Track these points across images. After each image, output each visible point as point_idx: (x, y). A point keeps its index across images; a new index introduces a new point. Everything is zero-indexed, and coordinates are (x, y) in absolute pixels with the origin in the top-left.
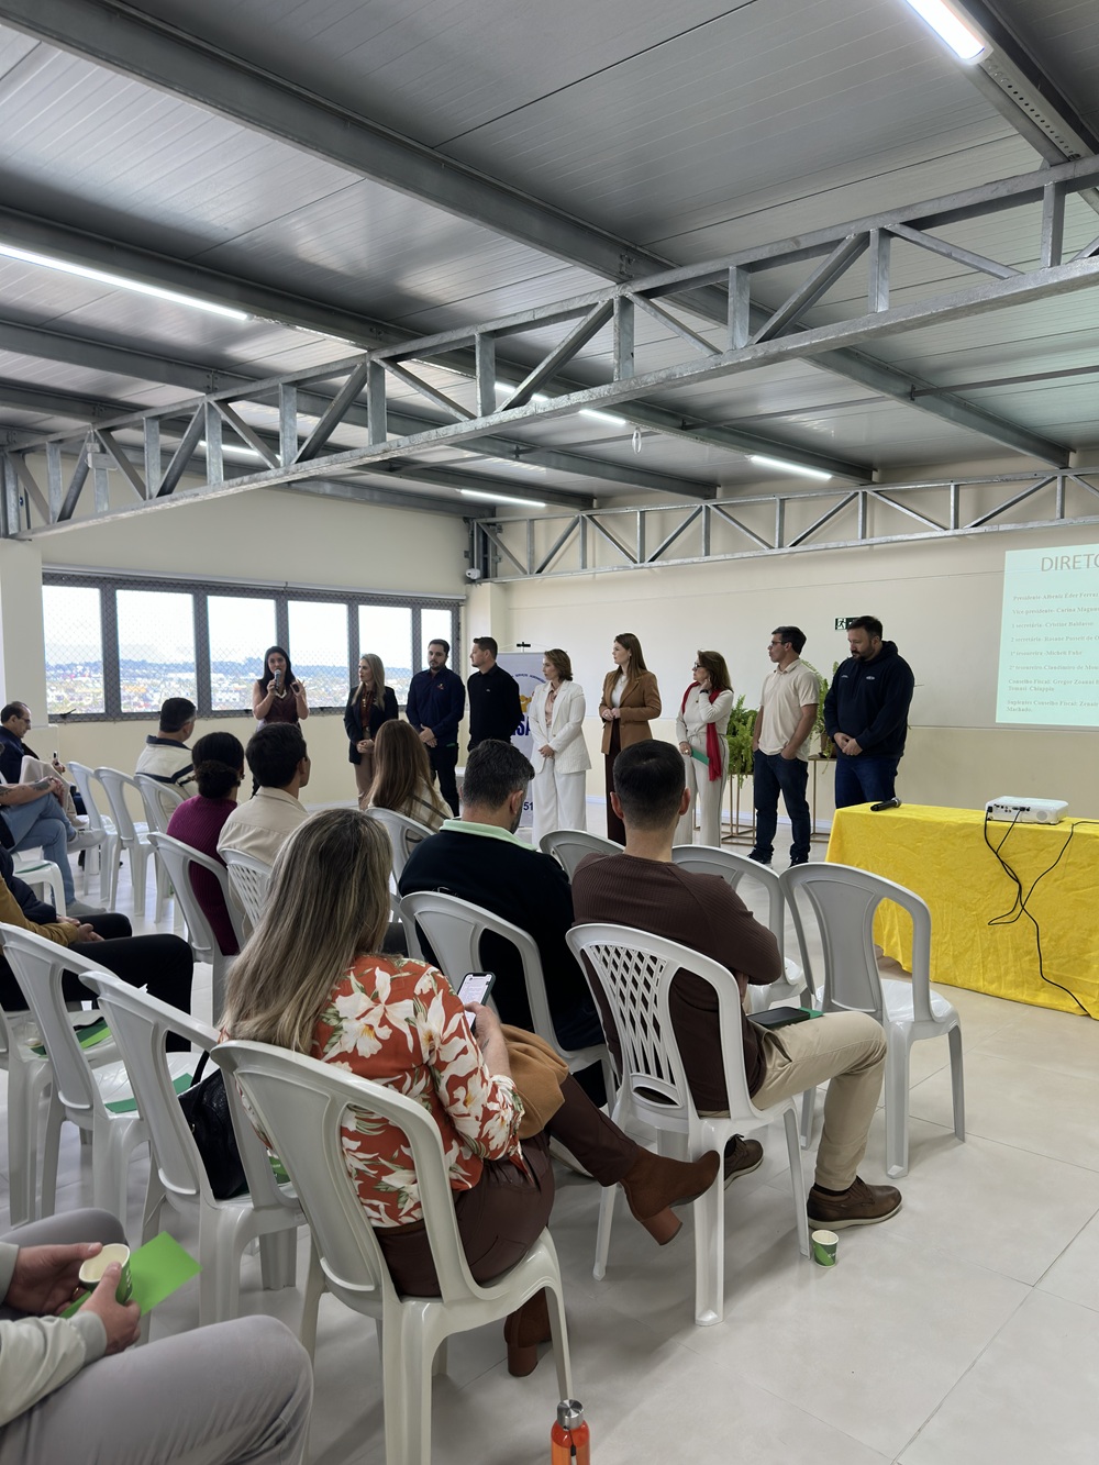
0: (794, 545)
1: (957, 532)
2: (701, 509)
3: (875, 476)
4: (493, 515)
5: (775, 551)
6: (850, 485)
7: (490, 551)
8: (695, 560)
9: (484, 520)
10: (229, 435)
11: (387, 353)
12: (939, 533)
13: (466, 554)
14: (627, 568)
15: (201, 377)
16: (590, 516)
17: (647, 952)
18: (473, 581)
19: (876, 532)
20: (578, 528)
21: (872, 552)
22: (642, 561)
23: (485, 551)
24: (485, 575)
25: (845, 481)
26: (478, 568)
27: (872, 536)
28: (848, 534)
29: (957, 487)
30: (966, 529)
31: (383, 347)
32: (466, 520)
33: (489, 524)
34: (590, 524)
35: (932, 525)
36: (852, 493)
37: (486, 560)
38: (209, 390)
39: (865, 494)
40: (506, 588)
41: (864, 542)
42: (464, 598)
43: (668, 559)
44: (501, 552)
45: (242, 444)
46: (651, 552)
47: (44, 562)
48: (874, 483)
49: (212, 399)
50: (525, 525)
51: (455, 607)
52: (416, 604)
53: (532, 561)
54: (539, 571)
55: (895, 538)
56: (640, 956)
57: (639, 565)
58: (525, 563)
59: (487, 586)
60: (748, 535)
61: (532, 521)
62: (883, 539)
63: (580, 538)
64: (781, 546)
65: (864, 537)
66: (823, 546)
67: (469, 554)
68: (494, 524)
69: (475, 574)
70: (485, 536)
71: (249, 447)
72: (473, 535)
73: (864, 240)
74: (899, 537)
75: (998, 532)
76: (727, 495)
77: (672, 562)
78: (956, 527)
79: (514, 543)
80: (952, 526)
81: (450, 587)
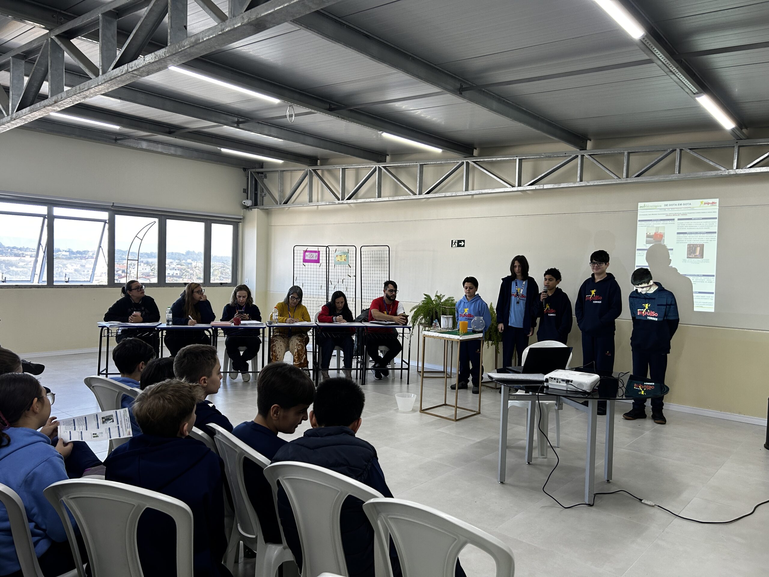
0: (429, 193)
1: (520, 188)
2: (376, 169)
3: (476, 152)
4: (262, 167)
5: (417, 197)
6: (457, 158)
7: (259, 190)
8: (372, 200)
9: (254, 170)
12: (510, 189)
14: (334, 203)
16: (314, 170)
18: (247, 208)
19: (474, 187)
20: (308, 177)
21: (473, 200)
22: (343, 199)
23: (256, 189)
24: (256, 204)
26: (251, 199)
27: (472, 190)
28: (457, 188)
29: (520, 160)
30: (525, 187)
32: (245, 169)
33: (258, 173)
34: (314, 174)
35: (505, 184)
36: (460, 162)
37: (256, 195)
39: (468, 163)
40: (268, 212)
41: (467, 193)
42: (242, 217)
43: (356, 198)
44: (265, 191)
46: (348, 194)
48: (474, 156)
50: (278, 174)
51: (236, 223)
52: (208, 220)
53: (282, 196)
54: (286, 203)
55: (484, 191)
57: (341, 202)
58: (277, 197)
59: (255, 211)
60: (403, 186)
61: (282, 172)
62: (478, 192)
63: (309, 183)
64: (420, 194)
65: (467, 189)
66: (443, 194)
67: (245, 191)
68: (262, 173)
69: (249, 203)
70: (256, 181)
72: (248, 179)
74: (488, 191)
75: (543, 189)
76: (392, 161)
77: (360, 201)
78: (520, 185)
79: (272, 186)
80: (517, 185)
81: (234, 211)
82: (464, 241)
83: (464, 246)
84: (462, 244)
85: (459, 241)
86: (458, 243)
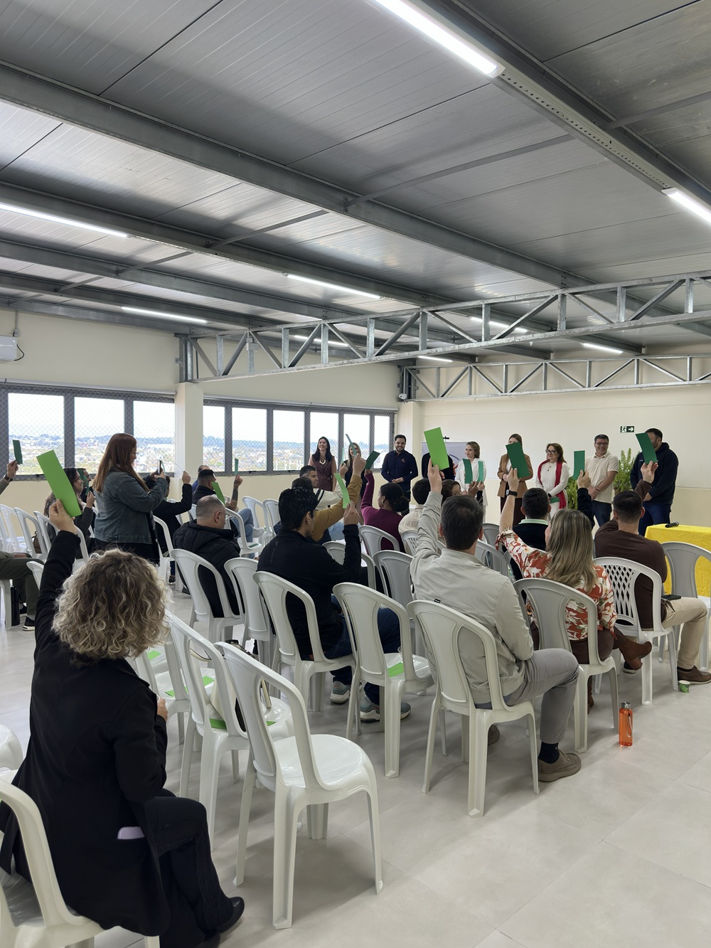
0: (597, 386)
1: (691, 382)
2: (542, 364)
3: (644, 351)
4: (415, 365)
5: (586, 389)
6: (631, 356)
7: (412, 384)
8: (538, 392)
9: (410, 367)
10: (332, 336)
11: (432, 309)
12: (681, 382)
13: (399, 385)
14: (498, 395)
15: (320, 312)
16: (475, 367)
17: (628, 567)
18: (402, 400)
19: (644, 381)
20: (468, 371)
21: (641, 391)
22: (506, 392)
23: (410, 384)
24: (409, 397)
25: (628, 353)
26: (405, 393)
27: (642, 383)
28: (629, 381)
29: (691, 359)
30: (696, 381)
31: (430, 306)
32: (399, 366)
33: (412, 369)
34: (474, 370)
35: (677, 378)
36: (631, 360)
37: (410, 389)
38: (325, 318)
39: (638, 360)
40: (421, 404)
41: (638, 386)
42: (397, 409)
43: (521, 391)
44: (418, 384)
45: (339, 340)
46: (511, 386)
47: (205, 394)
48: (643, 355)
49: (326, 322)
50: (435, 370)
51: (392, 414)
52: (372, 413)
53: (438, 390)
54: (443, 396)
55: (656, 384)
56: (625, 569)
57: (504, 394)
58: (434, 391)
59: (411, 404)
60: (570, 379)
61: (439, 368)
62: (649, 385)
63: (468, 378)
64: (589, 386)
65: (637, 383)
66: (614, 387)
67: (400, 386)
68: (415, 369)
69: (404, 396)
70: (410, 375)
71: (343, 342)
72: (403, 375)
73: (683, 281)
74: (658, 384)
76: (557, 358)
77: (524, 393)
78: (690, 380)
79: (427, 380)
80: (688, 379)
81: (389, 404)
82: (633, 427)
83: (633, 431)
84: (632, 429)
85: (628, 427)
86: (627, 429)
